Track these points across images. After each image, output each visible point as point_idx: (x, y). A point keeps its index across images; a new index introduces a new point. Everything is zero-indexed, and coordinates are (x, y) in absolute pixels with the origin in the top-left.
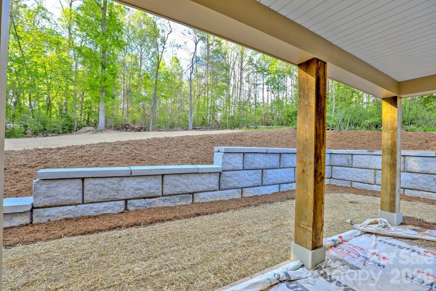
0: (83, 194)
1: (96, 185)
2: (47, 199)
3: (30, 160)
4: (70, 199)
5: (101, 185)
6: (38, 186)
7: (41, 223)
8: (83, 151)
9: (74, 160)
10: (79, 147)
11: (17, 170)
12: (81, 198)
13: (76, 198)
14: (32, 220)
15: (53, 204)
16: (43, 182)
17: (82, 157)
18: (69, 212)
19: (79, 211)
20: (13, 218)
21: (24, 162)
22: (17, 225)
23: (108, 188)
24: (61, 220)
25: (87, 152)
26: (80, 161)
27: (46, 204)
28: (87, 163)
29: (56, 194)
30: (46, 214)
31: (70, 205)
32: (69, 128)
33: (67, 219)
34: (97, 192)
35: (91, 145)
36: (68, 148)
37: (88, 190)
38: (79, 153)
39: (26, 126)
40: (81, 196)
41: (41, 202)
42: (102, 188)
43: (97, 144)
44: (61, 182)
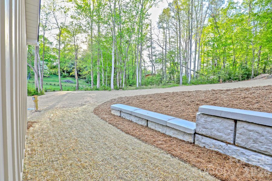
0: (235, 135)
1: (250, 131)
2: (204, 130)
3: (206, 97)
4: (222, 136)
5: (257, 132)
6: (199, 118)
7: (199, 146)
8: (247, 93)
9: (237, 100)
10: (244, 89)
11: (198, 103)
12: (232, 139)
13: (228, 137)
14: (194, 141)
15: (208, 135)
16: (203, 116)
17: (245, 98)
18: (220, 147)
19: (230, 151)
20: (185, 135)
21: (203, 98)
22: (186, 141)
23: (266, 138)
24: (212, 151)
25: (251, 94)
26: (242, 102)
27: (203, 133)
28: (248, 104)
29: (211, 128)
30: (203, 141)
31: (222, 141)
32: (247, 76)
33: (217, 153)
34: (250, 138)
35: (257, 87)
36: (234, 90)
37: (240, 134)
38: (243, 95)
39: (219, 77)
40: (233, 137)
41: (200, 130)
42: (258, 137)
43: (264, 87)
44: (215, 119)
